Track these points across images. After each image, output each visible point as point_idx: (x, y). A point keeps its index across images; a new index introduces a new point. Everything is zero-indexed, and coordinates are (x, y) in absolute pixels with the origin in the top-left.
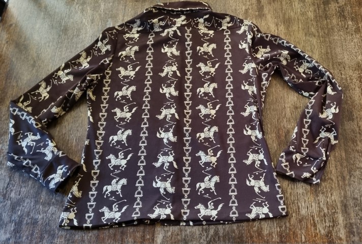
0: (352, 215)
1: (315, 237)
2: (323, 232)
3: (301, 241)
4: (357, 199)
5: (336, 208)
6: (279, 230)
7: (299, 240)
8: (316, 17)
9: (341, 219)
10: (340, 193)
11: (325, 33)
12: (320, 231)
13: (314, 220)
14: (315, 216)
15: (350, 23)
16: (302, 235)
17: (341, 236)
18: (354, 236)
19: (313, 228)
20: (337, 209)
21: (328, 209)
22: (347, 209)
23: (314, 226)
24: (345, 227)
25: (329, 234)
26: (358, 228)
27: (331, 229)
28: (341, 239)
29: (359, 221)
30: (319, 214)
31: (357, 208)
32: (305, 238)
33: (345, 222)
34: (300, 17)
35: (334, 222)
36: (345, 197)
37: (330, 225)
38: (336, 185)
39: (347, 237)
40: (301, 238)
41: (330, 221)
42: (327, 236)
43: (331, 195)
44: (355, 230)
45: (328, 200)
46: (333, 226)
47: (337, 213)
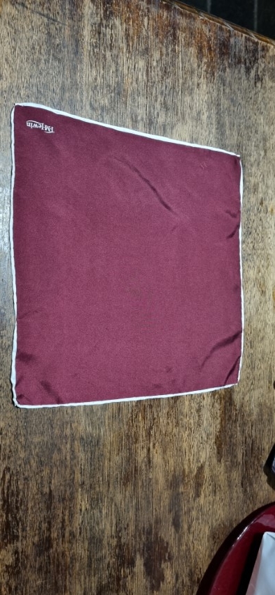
1: (129, 18)
2: (117, 22)
3: (149, 20)
5: (92, 53)
6: (177, 47)
7: (151, 22)
9: (87, 33)
12: (121, 24)
13: (128, 45)
14: (125, 50)
16: (146, 27)
19: (131, 32)
23: (129, 35)
24: (82, 18)
27: (104, 22)
30: (119, 52)
32: (143, 21)
33: (81, 24)
37: (104, 29)
40: (148, 24)
41: (105, 35)
42: (111, 13)
46: (101, 24)
47: (91, 45)
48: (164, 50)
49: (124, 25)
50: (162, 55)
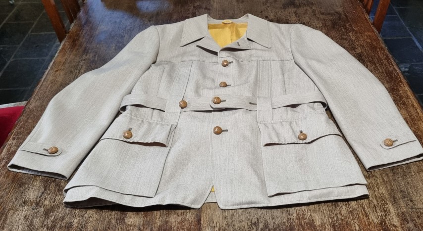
0: (402, 204)
2: (376, 221)
3: (356, 229)
4: (404, 192)
5: (385, 200)
6: (331, 221)
7: (354, 229)
10: (387, 188)
12: (373, 220)
13: (365, 211)
14: (366, 208)
16: (356, 224)
17: (395, 223)
19: (365, 218)
20: (387, 200)
21: (377, 201)
22: (397, 201)
23: (366, 216)
24: (398, 215)
25: (382, 223)
27: (384, 218)
28: (395, 226)
29: (410, 210)
30: (369, 205)
31: (406, 199)
32: (359, 227)
33: (396, 212)
35: (386, 212)
36: (392, 190)
37: (382, 214)
38: (381, 181)
40: (355, 227)
41: (381, 211)
42: (381, 224)
43: (378, 189)
44: (408, 218)
45: (376, 193)
46: (386, 216)
47: (387, 204)
48: (339, 216)
49: (371, 220)
50: (340, 213)
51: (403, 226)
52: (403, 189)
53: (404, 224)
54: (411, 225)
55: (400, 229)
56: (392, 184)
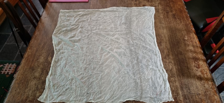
0: (185, 91)
4: (187, 85)
8: (164, 17)
9: (180, 92)
10: (179, 82)
11: (168, 23)
15: (178, 20)
17: (181, 99)
18: (187, 99)
20: (178, 88)
22: (183, 89)
24: (183, 96)
25: (176, 99)
26: (188, 96)
28: (181, 101)
29: (188, 94)
34: (157, 17)
35: (178, 94)
36: (182, 84)
38: (177, 79)
39: (184, 100)
43: (175, 83)
44: (187, 97)
45: (174, 85)
47: (178, 90)
51: (184, 101)
52: (186, 84)
53: (185, 100)
54: (188, 101)
55: (183, 102)
56: (182, 81)
